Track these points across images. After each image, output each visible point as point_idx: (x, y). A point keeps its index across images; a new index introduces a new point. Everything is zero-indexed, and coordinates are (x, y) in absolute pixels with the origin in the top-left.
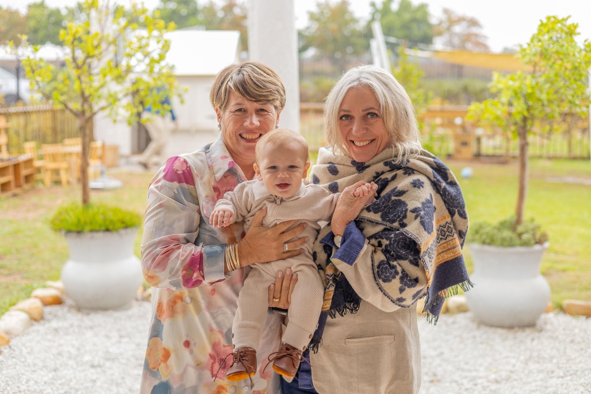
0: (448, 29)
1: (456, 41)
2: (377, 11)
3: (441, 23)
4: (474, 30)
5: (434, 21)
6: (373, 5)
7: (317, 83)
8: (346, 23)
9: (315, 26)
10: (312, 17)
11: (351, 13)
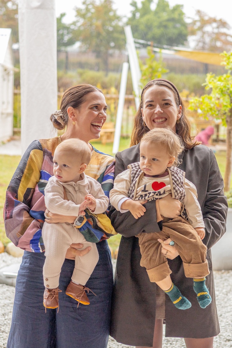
0: (201, 28)
1: (207, 39)
2: (137, 10)
3: (194, 22)
4: (223, 30)
5: (188, 21)
6: (134, 4)
7: (81, 75)
8: (111, 20)
9: (81, 21)
10: (79, 13)
11: (115, 11)
